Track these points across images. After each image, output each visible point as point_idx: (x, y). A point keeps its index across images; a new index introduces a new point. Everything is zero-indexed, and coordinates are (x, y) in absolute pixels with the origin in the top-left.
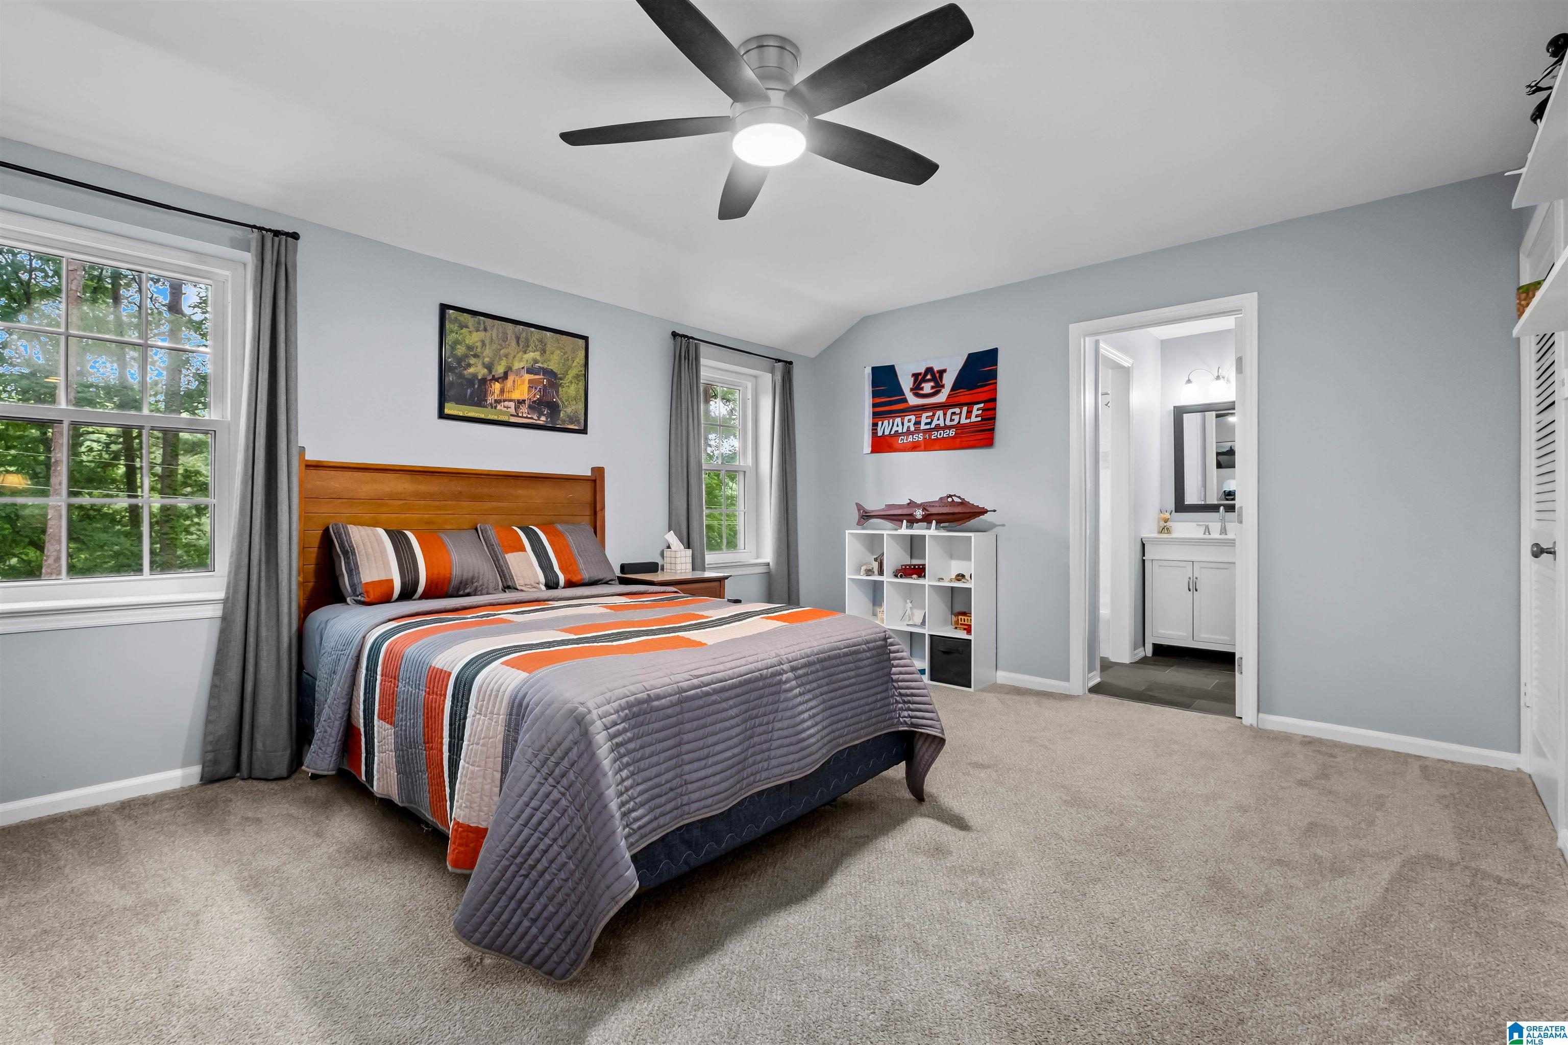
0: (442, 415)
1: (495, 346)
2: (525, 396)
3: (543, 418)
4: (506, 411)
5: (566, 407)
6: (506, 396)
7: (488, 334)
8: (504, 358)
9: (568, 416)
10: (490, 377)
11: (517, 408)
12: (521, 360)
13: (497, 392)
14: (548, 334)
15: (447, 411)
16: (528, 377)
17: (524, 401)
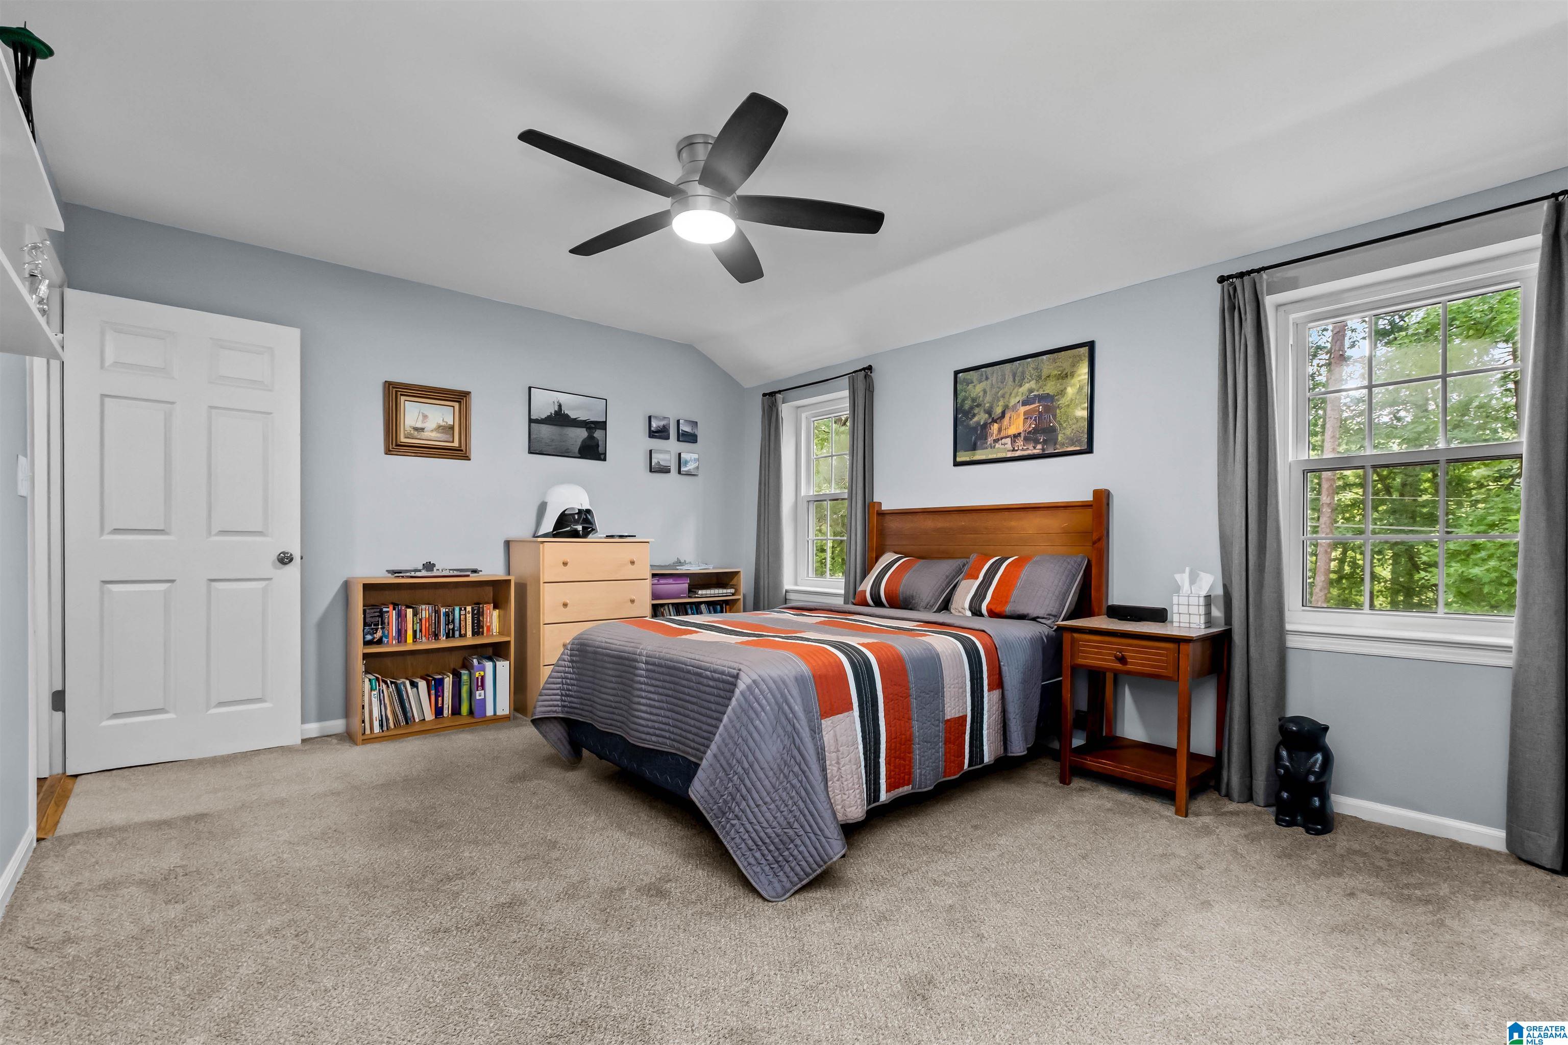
0: (956, 464)
1: (994, 390)
2: (1021, 429)
3: (1039, 446)
4: (1003, 449)
5: (1065, 429)
6: (1003, 434)
7: (989, 382)
8: (1001, 399)
9: (1067, 438)
10: (990, 420)
11: (1013, 442)
12: (1017, 395)
13: (995, 432)
14: (1044, 357)
15: (958, 459)
16: (1023, 409)
17: (1019, 434)
